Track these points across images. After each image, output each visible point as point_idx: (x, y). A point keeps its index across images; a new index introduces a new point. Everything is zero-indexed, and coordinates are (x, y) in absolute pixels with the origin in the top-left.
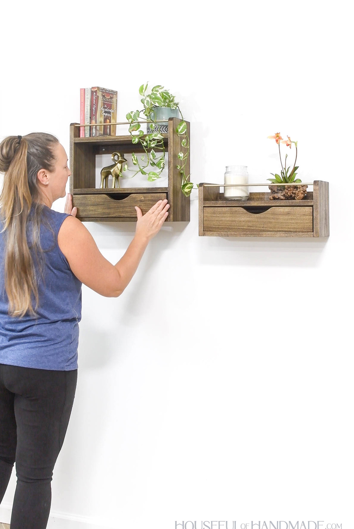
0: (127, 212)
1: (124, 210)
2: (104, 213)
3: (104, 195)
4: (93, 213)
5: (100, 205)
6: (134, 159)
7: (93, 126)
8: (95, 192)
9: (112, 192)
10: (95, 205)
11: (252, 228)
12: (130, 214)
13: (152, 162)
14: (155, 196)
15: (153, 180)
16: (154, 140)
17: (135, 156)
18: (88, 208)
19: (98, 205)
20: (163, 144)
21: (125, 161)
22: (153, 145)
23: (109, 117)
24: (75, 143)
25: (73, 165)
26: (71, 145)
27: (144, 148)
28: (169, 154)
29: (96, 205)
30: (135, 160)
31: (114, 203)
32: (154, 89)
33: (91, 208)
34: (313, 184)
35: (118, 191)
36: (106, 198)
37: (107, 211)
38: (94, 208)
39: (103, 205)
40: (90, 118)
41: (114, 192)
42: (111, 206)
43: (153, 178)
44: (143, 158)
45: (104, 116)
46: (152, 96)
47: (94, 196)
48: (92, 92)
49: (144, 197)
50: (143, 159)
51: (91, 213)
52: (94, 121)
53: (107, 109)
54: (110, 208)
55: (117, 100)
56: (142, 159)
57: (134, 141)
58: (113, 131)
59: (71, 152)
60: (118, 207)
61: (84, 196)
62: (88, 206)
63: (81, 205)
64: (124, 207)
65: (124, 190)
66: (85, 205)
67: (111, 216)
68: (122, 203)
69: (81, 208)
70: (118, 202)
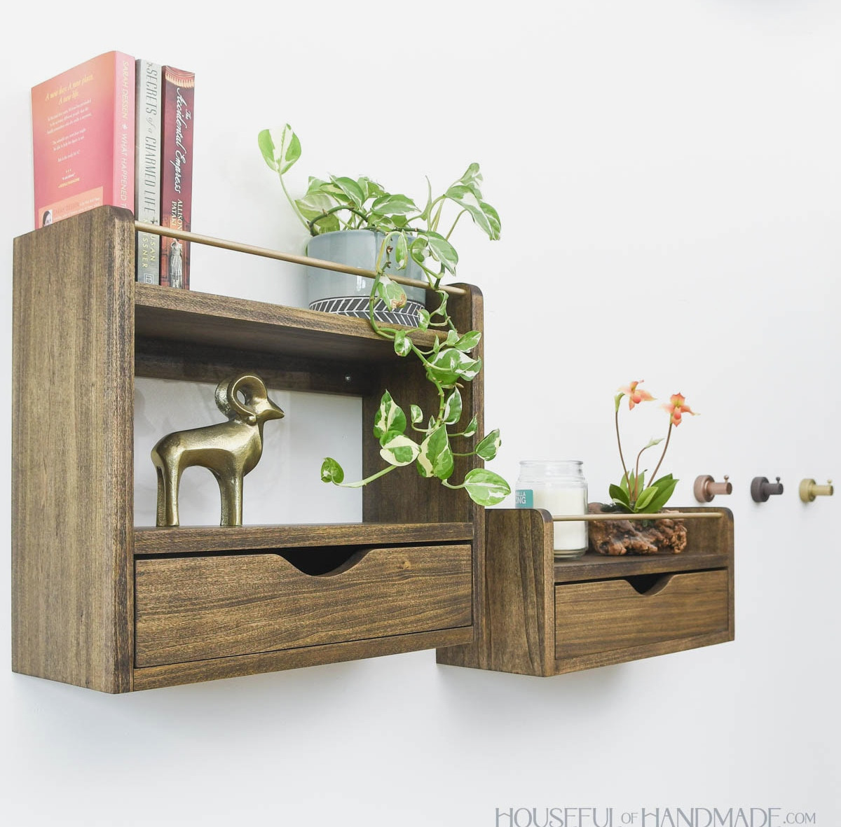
0: (356, 621)
1: (347, 614)
2: (275, 635)
3: (275, 557)
5: (259, 599)
8: (233, 543)
9: (301, 544)
10: (239, 603)
12: (368, 626)
14: (441, 556)
18: (208, 617)
19: (250, 601)
29: (243, 602)
33: (221, 617)
35: (323, 538)
36: (282, 569)
37: (286, 623)
38: (234, 617)
39: (272, 597)
41: (307, 544)
42: (302, 602)
47: (234, 564)
48: (168, 90)
49: (412, 560)
51: (222, 638)
54: (297, 611)
60: (328, 605)
61: (190, 562)
62: (206, 608)
63: (176, 604)
64: (348, 601)
65: (344, 536)
66: (195, 604)
67: (301, 642)
68: (342, 587)
69: (178, 621)
70: (325, 583)
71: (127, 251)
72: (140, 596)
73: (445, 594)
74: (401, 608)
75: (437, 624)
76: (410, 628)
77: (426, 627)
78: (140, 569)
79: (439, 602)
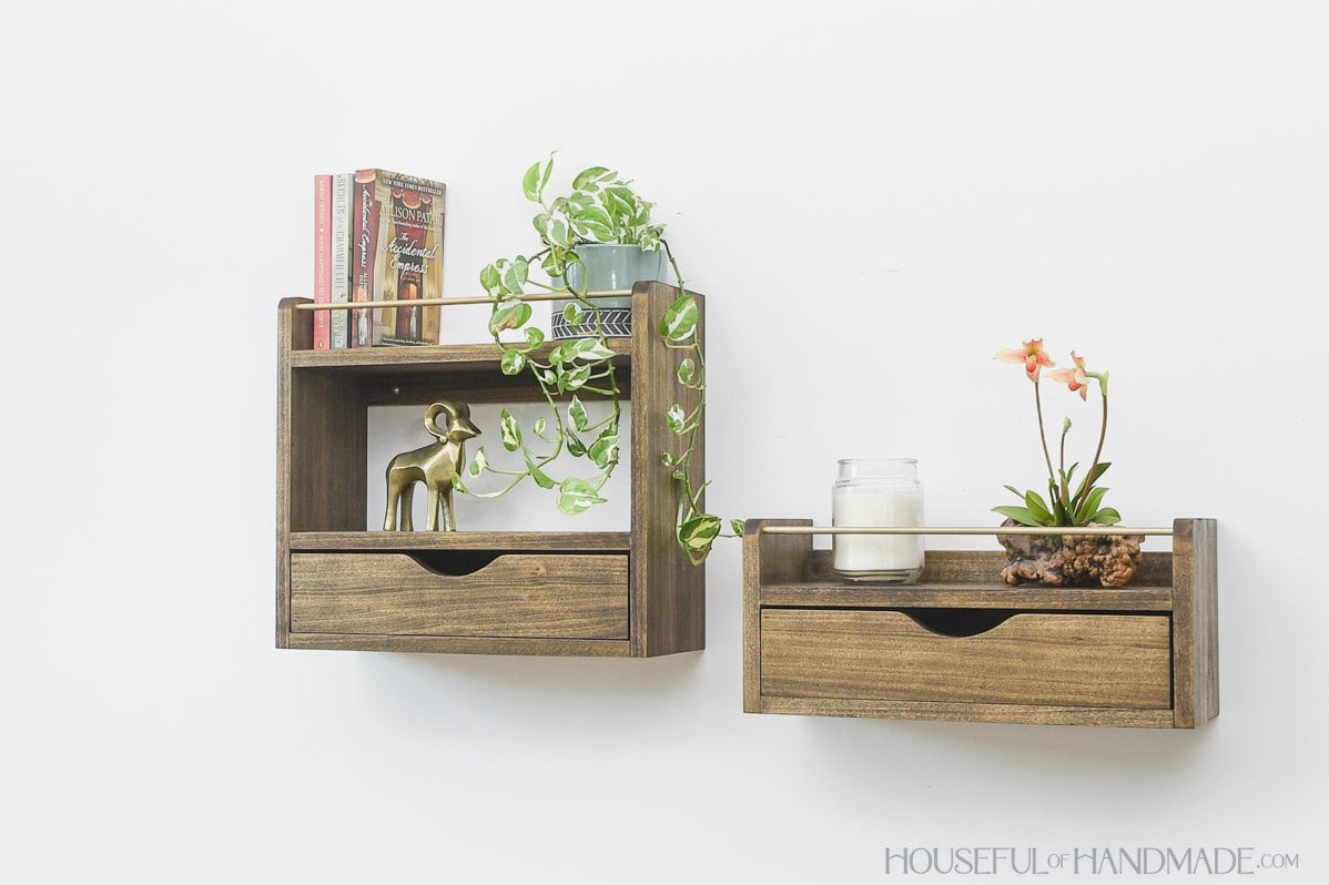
0: (484, 619)
1: (473, 612)
2: (403, 622)
3: (403, 556)
4: (364, 620)
5: (389, 590)
6: (506, 430)
7: (362, 308)
8: (367, 544)
9: (428, 547)
10: (370, 592)
11: (942, 689)
12: (497, 625)
13: (572, 442)
14: (586, 565)
15: (579, 510)
16: (580, 362)
17: (513, 421)
18: (345, 601)
19: (379, 591)
20: (612, 377)
21: (472, 433)
22: (577, 384)
23: (417, 276)
24: (297, 371)
25: (288, 448)
26: (281, 377)
27: (546, 391)
28: (633, 414)
29: (374, 592)
30: (511, 433)
31: (438, 587)
32: (583, 181)
33: (354, 601)
34: (1171, 531)
35: (450, 543)
36: (409, 567)
37: (413, 613)
38: (366, 603)
39: (398, 590)
40: (351, 279)
41: (433, 547)
42: (427, 597)
43: (577, 503)
44: (541, 427)
45: (400, 271)
46: (573, 207)
47: (366, 560)
48: (357, 189)
49: (546, 566)
50: (542, 430)
51: (355, 618)
52: (362, 292)
53: (409, 249)
54: (424, 604)
55: (443, 215)
56: (537, 428)
57: (508, 365)
58: (430, 324)
59: (282, 402)
60: (454, 601)
61: (330, 557)
62: (343, 594)
63: (320, 589)
64: (475, 600)
65: (470, 541)
66: (333, 590)
67: (426, 631)
68: (468, 587)
69: (320, 602)
70: (452, 582)
71: (286, 329)
72: (293, 580)
73: (593, 603)
74: (534, 612)
75: (580, 633)
76: (544, 633)
77: (565, 634)
78: (293, 560)
79: (581, 611)
